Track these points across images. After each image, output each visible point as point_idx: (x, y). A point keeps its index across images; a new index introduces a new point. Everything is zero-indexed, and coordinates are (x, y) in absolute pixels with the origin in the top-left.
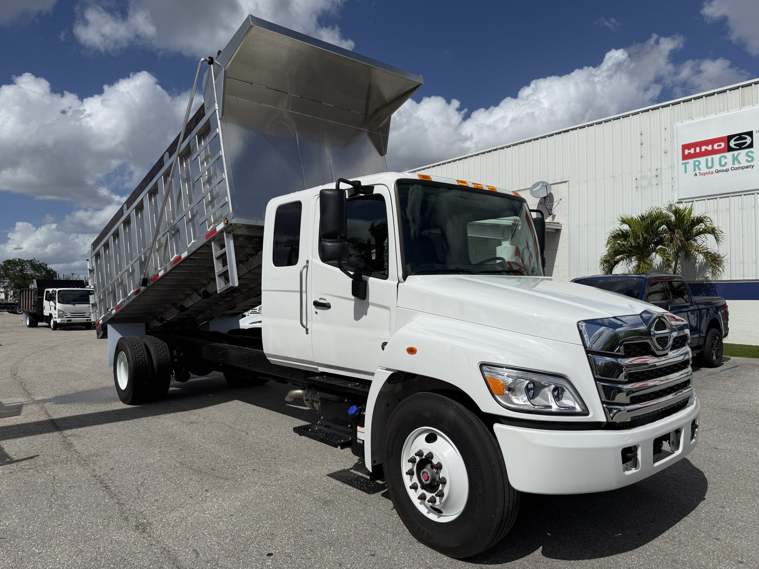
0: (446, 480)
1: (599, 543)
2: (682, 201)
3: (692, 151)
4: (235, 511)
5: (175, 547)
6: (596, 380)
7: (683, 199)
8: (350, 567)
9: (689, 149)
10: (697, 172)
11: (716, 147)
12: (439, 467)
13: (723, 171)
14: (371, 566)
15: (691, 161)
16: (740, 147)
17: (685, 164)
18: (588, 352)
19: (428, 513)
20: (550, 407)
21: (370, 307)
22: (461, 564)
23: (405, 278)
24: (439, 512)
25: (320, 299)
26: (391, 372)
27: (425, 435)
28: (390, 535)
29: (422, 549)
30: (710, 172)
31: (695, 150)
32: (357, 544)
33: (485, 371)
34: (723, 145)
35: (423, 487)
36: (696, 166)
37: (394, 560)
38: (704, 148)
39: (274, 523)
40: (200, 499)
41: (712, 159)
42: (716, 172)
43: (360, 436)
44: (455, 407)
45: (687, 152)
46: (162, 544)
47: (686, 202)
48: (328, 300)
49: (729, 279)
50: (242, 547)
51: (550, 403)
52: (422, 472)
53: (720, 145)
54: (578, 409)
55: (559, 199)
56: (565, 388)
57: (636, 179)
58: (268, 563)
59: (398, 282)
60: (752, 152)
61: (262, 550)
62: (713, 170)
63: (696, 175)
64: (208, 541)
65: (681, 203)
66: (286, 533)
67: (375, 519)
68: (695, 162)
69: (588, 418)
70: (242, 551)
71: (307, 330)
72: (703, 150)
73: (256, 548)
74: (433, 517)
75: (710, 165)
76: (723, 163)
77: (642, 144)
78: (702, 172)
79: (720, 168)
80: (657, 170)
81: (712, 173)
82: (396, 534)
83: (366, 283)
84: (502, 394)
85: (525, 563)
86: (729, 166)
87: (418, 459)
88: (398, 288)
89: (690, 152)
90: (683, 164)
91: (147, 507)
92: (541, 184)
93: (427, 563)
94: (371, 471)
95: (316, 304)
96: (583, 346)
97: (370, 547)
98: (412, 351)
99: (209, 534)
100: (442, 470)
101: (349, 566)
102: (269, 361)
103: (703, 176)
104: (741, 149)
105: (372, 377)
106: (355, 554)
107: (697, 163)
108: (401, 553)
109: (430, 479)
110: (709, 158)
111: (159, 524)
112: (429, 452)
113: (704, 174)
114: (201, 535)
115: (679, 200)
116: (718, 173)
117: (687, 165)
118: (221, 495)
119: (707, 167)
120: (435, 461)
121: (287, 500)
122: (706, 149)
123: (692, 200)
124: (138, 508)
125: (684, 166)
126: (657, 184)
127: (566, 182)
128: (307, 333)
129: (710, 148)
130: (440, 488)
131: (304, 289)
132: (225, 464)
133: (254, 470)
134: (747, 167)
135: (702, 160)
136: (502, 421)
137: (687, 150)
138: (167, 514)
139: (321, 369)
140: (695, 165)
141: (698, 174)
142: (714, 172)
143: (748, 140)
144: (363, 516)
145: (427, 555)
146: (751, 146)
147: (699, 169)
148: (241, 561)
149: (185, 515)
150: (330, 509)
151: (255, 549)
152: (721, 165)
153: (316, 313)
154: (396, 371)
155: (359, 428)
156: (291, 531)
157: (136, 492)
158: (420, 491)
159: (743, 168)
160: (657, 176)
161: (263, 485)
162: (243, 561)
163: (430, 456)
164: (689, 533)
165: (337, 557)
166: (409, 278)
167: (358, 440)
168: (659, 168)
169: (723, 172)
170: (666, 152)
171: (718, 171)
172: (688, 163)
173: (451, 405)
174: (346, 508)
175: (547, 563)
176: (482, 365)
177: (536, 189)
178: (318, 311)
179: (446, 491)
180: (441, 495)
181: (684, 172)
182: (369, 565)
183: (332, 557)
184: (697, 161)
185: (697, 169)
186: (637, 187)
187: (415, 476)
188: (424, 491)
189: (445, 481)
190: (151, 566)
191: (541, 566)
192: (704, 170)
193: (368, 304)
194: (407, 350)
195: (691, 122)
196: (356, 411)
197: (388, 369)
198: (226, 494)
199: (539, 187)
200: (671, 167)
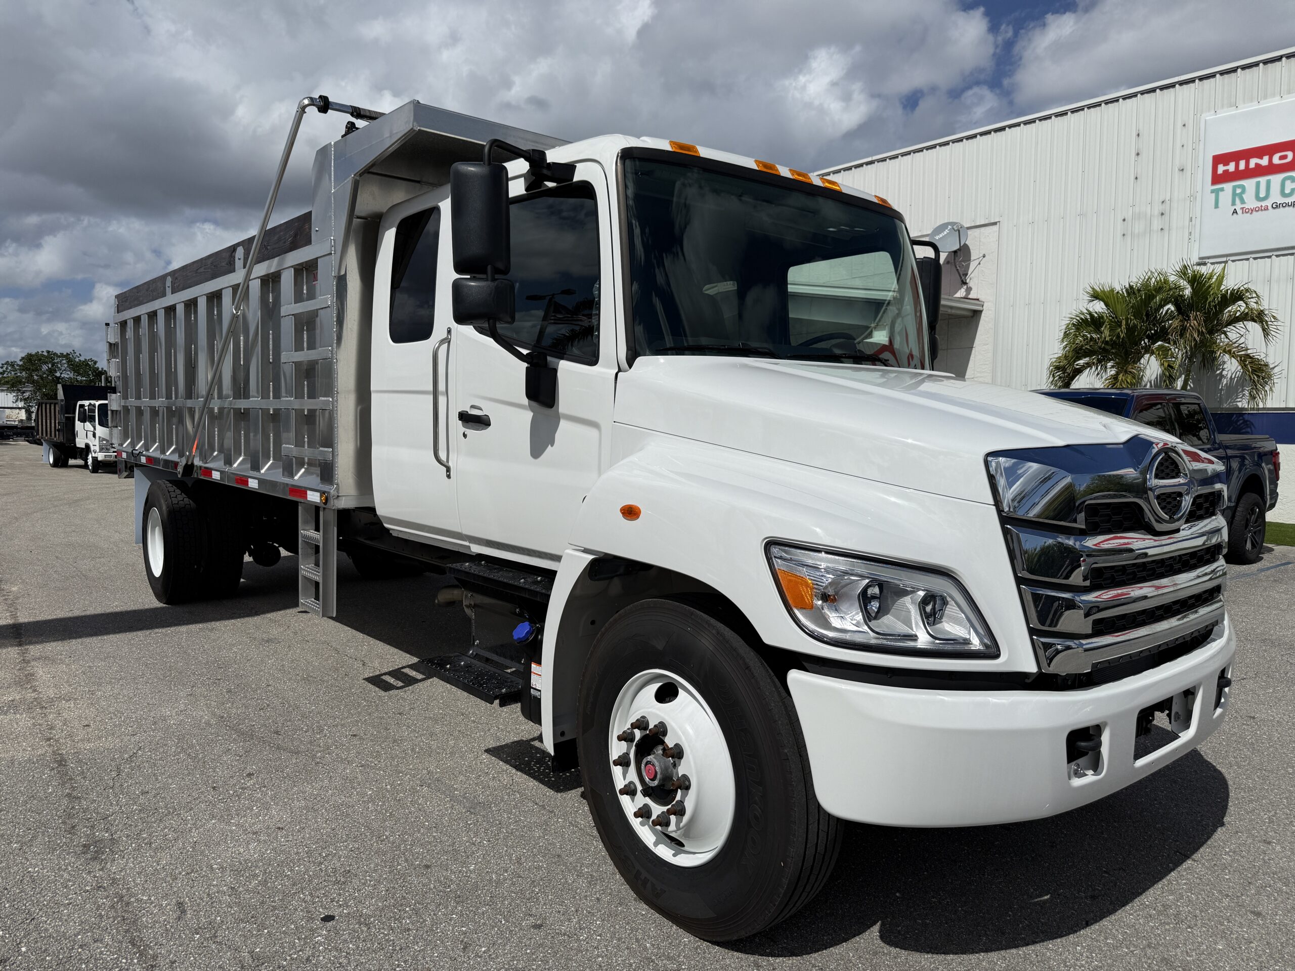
0: (689, 781)
1: (1010, 913)
2: (1207, 261)
3: (1231, 167)
4: (289, 820)
5: (143, 896)
6: (1019, 581)
7: (1209, 258)
8: (484, 952)
9: (1226, 164)
10: (1238, 207)
11: (1276, 160)
12: (677, 753)
13: (1288, 205)
14: (528, 951)
15: (1228, 187)
17: (1216, 192)
18: (1004, 519)
19: (656, 844)
20: (914, 638)
21: (563, 424)
22: (716, 952)
23: (630, 362)
24: (677, 844)
25: (473, 407)
26: (591, 557)
27: (654, 687)
28: (583, 882)
29: (643, 915)
30: (1262, 206)
31: (1237, 166)
32: (513, 900)
33: (775, 557)
34: (1290, 155)
35: (647, 792)
36: (1237, 196)
37: (578, 940)
38: (1253, 162)
39: (358, 848)
40: (231, 792)
41: (1268, 182)
42: (1274, 206)
43: (535, 681)
44: (714, 632)
45: (1221, 169)
46: (121, 886)
47: (1212, 264)
48: (487, 409)
49: (1283, 405)
50: (277, 898)
51: (912, 630)
52: (644, 761)
53: (1285, 157)
54: (976, 643)
55: (981, 255)
56: (949, 599)
57: (1124, 220)
58: (319, 938)
59: (617, 370)
61: (315, 907)
62: (1268, 203)
63: (1235, 212)
64: (215, 883)
65: (1205, 264)
66: (375, 871)
67: (561, 845)
68: (1234, 188)
69: (997, 665)
70: (275, 908)
71: (448, 470)
72: (1252, 165)
73: (305, 902)
74: (664, 852)
75: (1262, 195)
76: (1287, 191)
77: (1138, 154)
78: (1246, 206)
79: (1281, 200)
80: (1163, 202)
81: (1266, 209)
82: (597, 880)
83: (553, 373)
84: (806, 607)
85: (851, 955)
87: (638, 734)
88: (616, 383)
89: (1228, 170)
90: (1212, 191)
91: (121, 807)
92: (950, 227)
93: (645, 949)
94: (553, 754)
95: (464, 417)
96: (994, 507)
97: (537, 909)
98: (630, 512)
99: (222, 868)
100: (682, 760)
101: (483, 949)
102: (388, 530)
103: (1249, 214)
105: (557, 564)
106: (503, 922)
107: (1238, 191)
108: (598, 922)
109: (658, 776)
110: (1263, 180)
111: (132, 844)
112: (660, 723)
113: (1250, 212)
114: (205, 869)
115: (1200, 258)
116: (1277, 210)
117: (1221, 193)
118: (273, 786)
119: (1258, 198)
120: (670, 741)
121: (399, 800)
122: (1257, 165)
123: (1224, 259)
124: (103, 809)
125: (1214, 195)
126: (1162, 229)
127: (995, 224)
128: (449, 476)
129: (1264, 162)
130: (678, 797)
131: (441, 387)
132: (303, 722)
133: (355, 735)
135: (1249, 184)
136: (806, 664)
137: (1222, 165)
138: (155, 822)
139: (476, 549)
140: (1234, 194)
141: (1239, 211)
142: (1270, 207)
144: (539, 837)
145: (650, 929)
147: (1243, 202)
148: (266, 931)
149: (189, 826)
150: (478, 821)
151: (302, 905)
152: (1283, 194)
153: (465, 435)
154: (602, 555)
155: (533, 666)
156: (386, 867)
157: (114, 774)
158: (641, 800)
160: (1162, 214)
161: (362, 766)
162: (268, 932)
163: (662, 730)
164: (1198, 899)
165: (464, 929)
166: (640, 360)
167: (532, 690)
168: (1167, 200)
169: (1287, 208)
170: (1183, 170)
171: (1276, 206)
172: (1222, 190)
173: (707, 626)
174: (511, 819)
175: (895, 958)
176: (770, 544)
177: (941, 236)
178: (469, 432)
179: (689, 805)
180: (680, 811)
181: (1214, 207)
182: (526, 950)
183: (453, 929)
184: (1239, 186)
185: (1238, 201)
186: (1124, 235)
187: (632, 768)
188: (648, 800)
189: (687, 783)
190: (79, 937)
191: (884, 963)
192: (1251, 203)
193: (557, 418)
194: (621, 510)
195: (1233, 112)
196: (530, 633)
197: (586, 551)
198: (285, 783)
199: (945, 233)
200: (1190, 197)
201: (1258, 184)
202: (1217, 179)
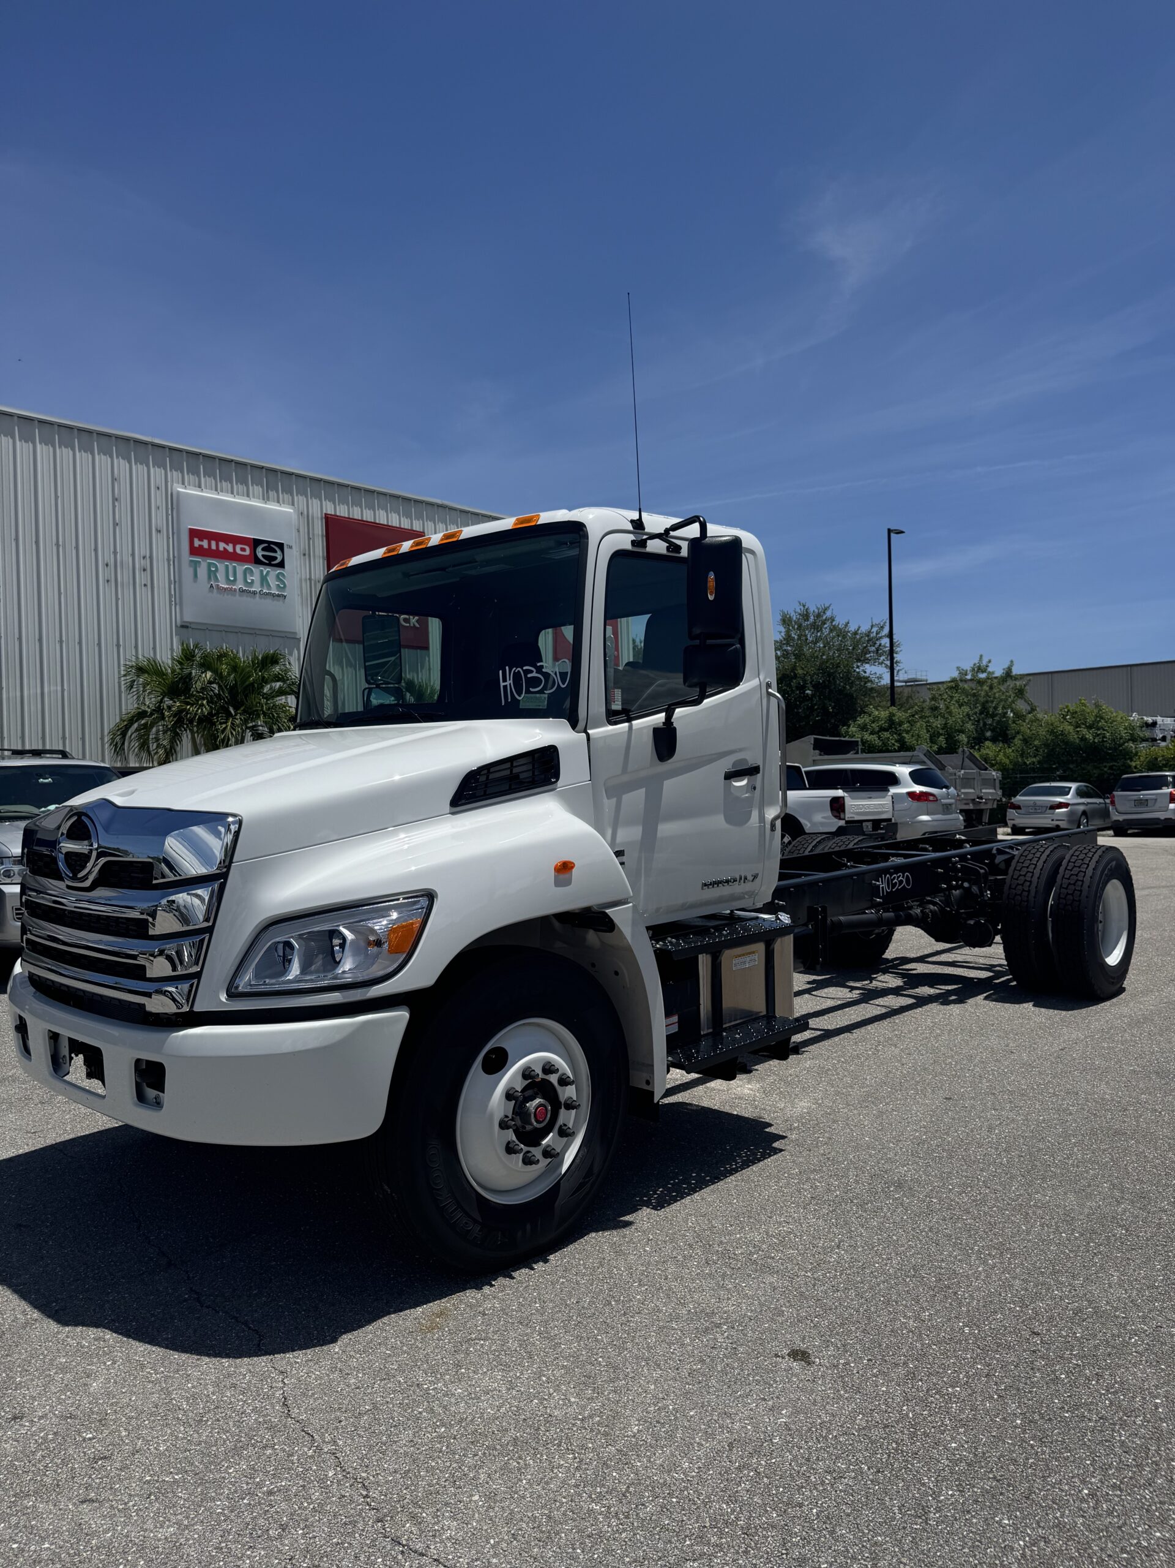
2: (189, 625)
3: (205, 544)
7: (191, 623)
9: (200, 540)
10: (213, 583)
11: (238, 550)
13: (249, 593)
16: (269, 561)
17: (195, 565)
30: (231, 588)
31: (209, 545)
34: (247, 550)
38: (222, 546)
41: (234, 568)
45: (197, 543)
47: (193, 629)
53: (244, 550)
60: (283, 575)
62: (236, 587)
63: (212, 586)
65: (187, 627)
68: (209, 565)
72: (221, 549)
75: (231, 578)
76: (249, 580)
78: (219, 585)
79: (244, 588)
80: (144, 557)
81: (235, 592)
90: (191, 562)
104: (268, 564)
107: (212, 568)
110: (231, 565)
113: (223, 590)
115: (183, 622)
117: (198, 566)
119: (228, 580)
125: (192, 565)
126: (145, 585)
129: (230, 548)
134: (278, 595)
135: (221, 565)
137: (197, 540)
140: (209, 570)
141: (214, 588)
143: (279, 556)
146: (281, 564)
147: (217, 579)
152: (246, 583)
159: (272, 595)
160: (144, 570)
171: (242, 591)
172: (199, 563)
181: (192, 577)
184: (212, 564)
185: (212, 577)
186: (107, 581)
192: (223, 583)
200: (168, 560)
201: (227, 567)
202: (194, 551)
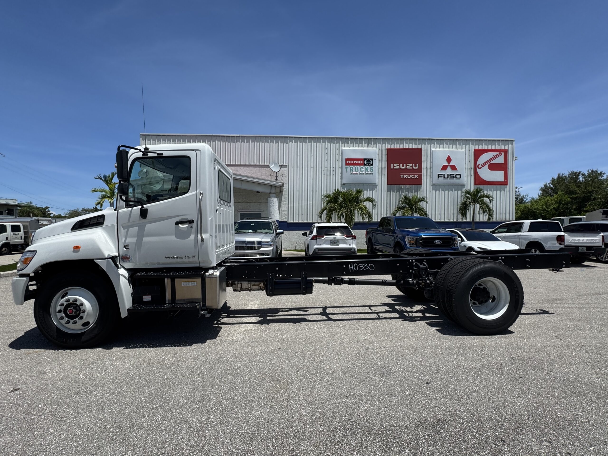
3: (350, 162)
11: (359, 162)
16: (368, 164)
34: (362, 162)
38: (354, 162)
45: (347, 162)
57: (324, 171)
60: (372, 168)
72: (354, 163)
77: (327, 154)
80: (333, 168)
86: (364, 172)
92: (274, 164)
104: (368, 165)
126: (334, 175)
127: (286, 165)
134: (371, 174)
143: (371, 162)
146: (372, 165)
159: (369, 174)
160: (333, 171)
170: (338, 160)
177: (272, 166)
186: (324, 175)
200: (340, 167)
202: (347, 164)
